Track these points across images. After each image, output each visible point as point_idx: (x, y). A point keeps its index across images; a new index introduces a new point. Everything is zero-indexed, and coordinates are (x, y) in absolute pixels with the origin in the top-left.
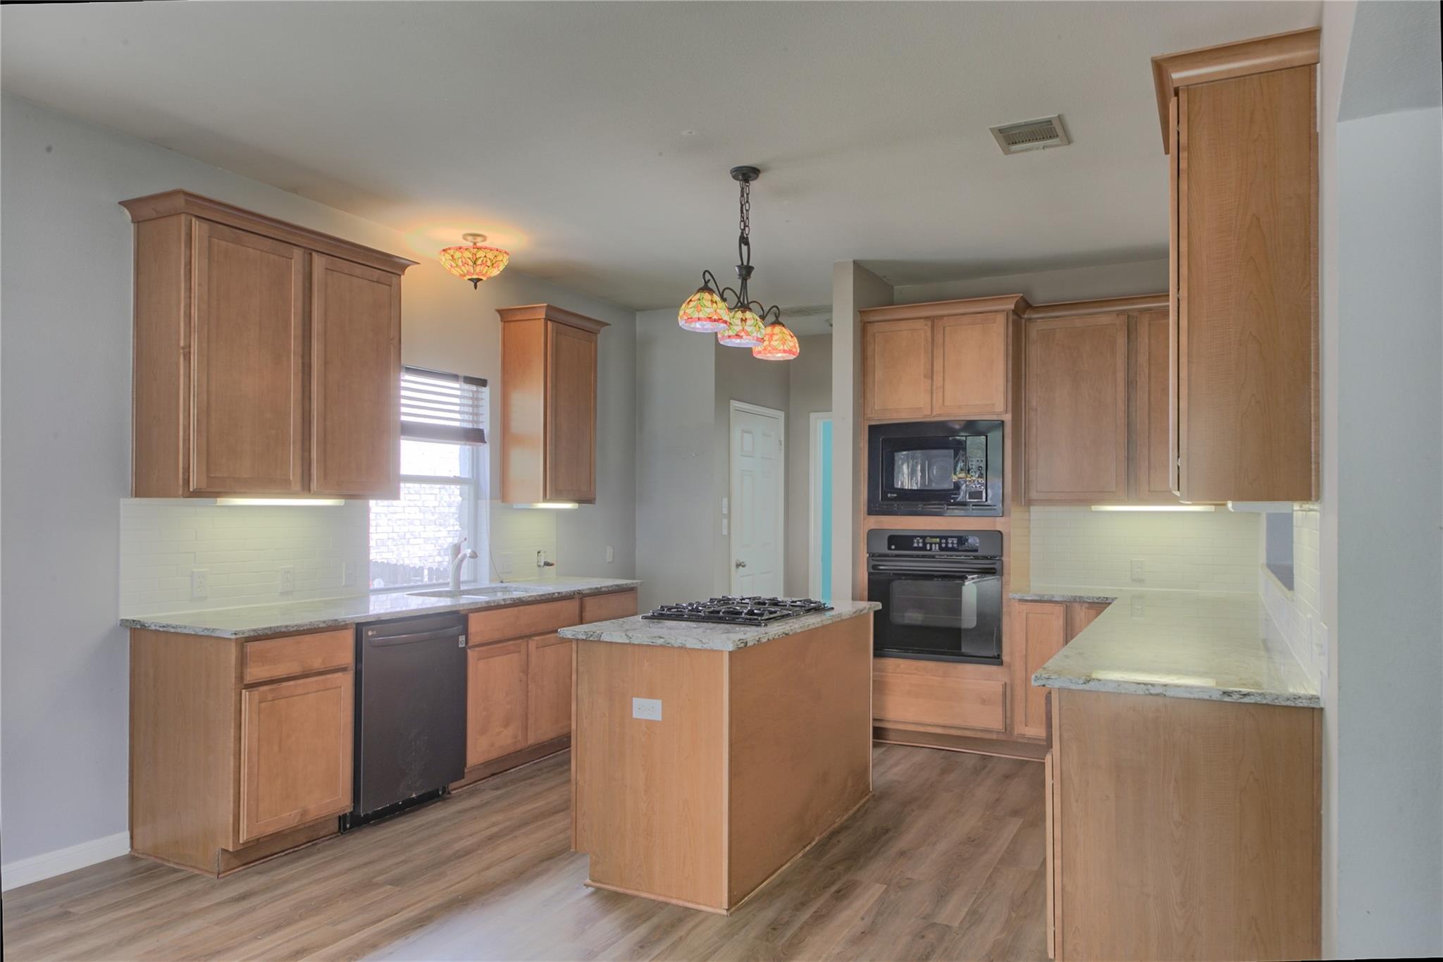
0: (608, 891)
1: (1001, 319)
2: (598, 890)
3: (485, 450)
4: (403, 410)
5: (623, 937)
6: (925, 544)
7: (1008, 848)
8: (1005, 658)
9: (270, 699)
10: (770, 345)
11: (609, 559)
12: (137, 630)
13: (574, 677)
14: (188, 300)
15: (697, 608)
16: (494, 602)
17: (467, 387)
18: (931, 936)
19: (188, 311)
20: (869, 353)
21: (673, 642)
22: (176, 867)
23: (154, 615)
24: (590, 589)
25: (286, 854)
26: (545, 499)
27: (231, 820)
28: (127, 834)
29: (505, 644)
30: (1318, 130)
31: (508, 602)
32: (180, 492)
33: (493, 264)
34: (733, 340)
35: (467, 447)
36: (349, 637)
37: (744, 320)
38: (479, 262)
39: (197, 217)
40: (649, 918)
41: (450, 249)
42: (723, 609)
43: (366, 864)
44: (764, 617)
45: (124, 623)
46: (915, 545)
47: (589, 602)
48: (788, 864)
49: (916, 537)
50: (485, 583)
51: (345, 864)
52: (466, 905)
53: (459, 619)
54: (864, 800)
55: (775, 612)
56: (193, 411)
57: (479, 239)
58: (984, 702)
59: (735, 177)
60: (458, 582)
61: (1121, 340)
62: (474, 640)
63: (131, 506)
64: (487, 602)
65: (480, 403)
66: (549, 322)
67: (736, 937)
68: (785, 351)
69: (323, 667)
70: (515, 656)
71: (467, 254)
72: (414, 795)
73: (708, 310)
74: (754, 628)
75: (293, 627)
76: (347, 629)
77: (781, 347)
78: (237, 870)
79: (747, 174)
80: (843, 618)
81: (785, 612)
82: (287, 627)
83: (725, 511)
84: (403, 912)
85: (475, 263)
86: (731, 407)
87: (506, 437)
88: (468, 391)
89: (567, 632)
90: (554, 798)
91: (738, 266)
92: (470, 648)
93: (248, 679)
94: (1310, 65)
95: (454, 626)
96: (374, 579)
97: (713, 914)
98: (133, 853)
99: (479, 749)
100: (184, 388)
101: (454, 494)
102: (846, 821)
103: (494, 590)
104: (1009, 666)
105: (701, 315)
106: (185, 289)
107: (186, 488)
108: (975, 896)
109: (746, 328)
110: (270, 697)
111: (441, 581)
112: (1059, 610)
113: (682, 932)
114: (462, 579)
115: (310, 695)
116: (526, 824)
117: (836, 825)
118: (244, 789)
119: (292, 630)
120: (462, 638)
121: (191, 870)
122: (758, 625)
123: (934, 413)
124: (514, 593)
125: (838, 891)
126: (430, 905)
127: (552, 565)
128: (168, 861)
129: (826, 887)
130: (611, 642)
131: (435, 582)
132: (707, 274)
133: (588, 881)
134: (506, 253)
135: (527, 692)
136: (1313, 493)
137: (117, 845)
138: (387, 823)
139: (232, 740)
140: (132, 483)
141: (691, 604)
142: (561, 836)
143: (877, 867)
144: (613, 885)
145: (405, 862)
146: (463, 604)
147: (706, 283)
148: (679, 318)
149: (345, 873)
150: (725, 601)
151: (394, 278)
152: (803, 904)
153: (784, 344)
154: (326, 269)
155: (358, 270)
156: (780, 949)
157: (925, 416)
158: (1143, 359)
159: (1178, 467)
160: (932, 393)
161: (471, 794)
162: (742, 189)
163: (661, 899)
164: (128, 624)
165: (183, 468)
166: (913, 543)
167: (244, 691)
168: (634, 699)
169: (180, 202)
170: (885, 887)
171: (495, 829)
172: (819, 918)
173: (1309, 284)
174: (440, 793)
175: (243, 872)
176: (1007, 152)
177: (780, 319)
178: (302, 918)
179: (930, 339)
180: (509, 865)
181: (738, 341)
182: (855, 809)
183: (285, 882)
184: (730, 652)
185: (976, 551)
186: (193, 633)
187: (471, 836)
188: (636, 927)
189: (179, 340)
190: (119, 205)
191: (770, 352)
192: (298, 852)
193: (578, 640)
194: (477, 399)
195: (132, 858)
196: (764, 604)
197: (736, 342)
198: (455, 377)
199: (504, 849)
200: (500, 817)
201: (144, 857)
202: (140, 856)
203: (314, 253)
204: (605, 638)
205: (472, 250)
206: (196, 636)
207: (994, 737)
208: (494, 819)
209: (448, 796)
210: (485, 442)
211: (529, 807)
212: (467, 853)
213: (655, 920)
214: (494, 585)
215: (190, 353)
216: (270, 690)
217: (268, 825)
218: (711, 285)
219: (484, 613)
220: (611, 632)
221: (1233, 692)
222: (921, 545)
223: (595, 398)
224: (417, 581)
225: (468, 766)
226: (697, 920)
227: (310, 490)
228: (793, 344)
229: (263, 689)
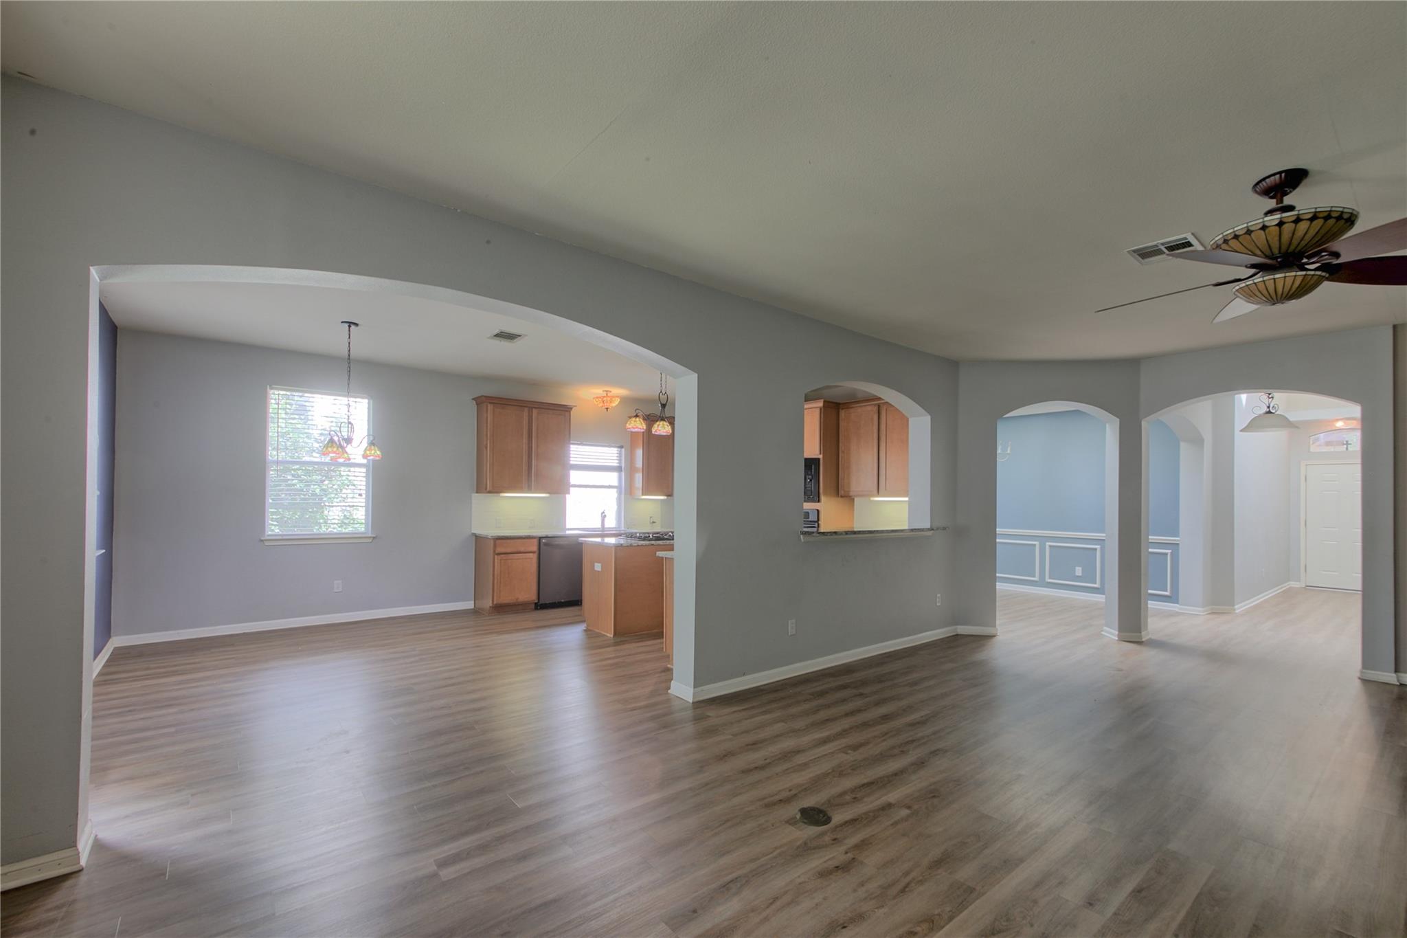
1: (818, 411)
3: (622, 475)
4: (573, 459)
12: (477, 537)
14: (486, 430)
19: (486, 433)
26: (643, 494)
27: (492, 599)
28: (473, 602)
33: (613, 402)
35: (614, 473)
36: (536, 542)
39: (490, 403)
41: (594, 397)
45: (473, 534)
50: (623, 528)
56: (488, 465)
57: (608, 392)
60: (603, 527)
61: (876, 418)
63: (477, 498)
65: (621, 455)
69: (527, 550)
71: (603, 399)
72: (563, 601)
76: (534, 539)
87: (631, 470)
88: (616, 450)
93: (497, 552)
96: (568, 525)
98: (475, 608)
101: (614, 493)
106: (485, 426)
107: (486, 491)
110: (505, 558)
114: (606, 526)
115: (520, 559)
118: (496, 587)
121: (484, 613)
127: (656, 522)
128: (481, 611)
137: (470, 605)
140: (476, 488)
151: (567, 413)
154: (538, 413)
155: (552, 412)
158: (884, 427)
167: (495, 555)
169: (491, 398)
203: (533, 408)
205: (606, 397)
210: (623, 471)
215: (487, 447)
216: (505, 556)
217: (504, 600)
227: (531, 491)
229: (502, 556)
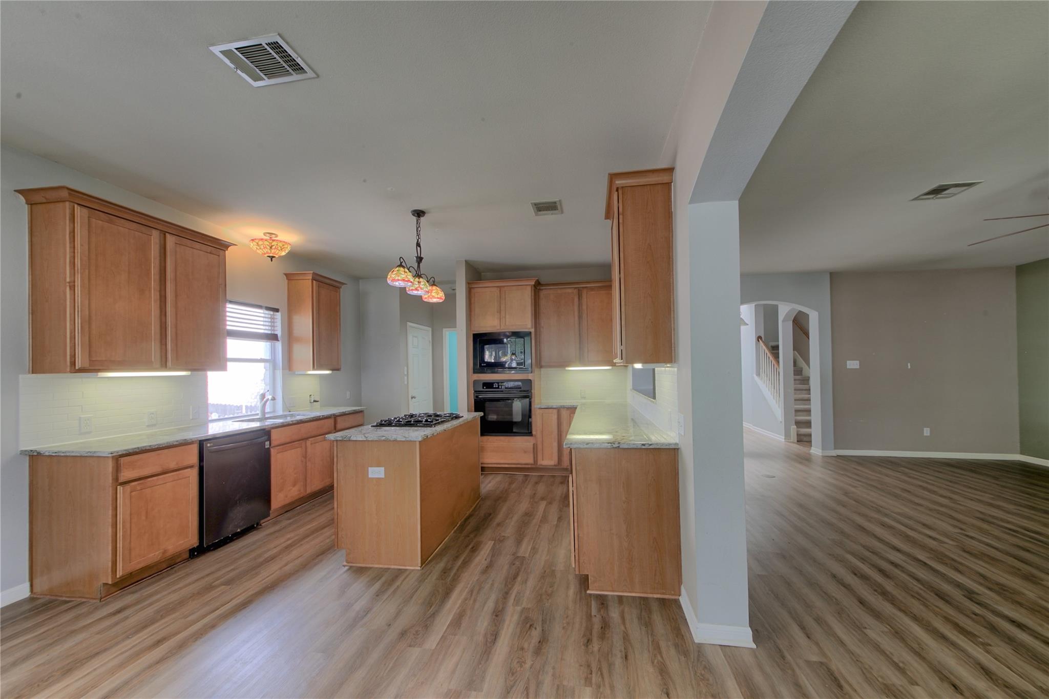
0: (357, 567)
1: (529, 288)
2: (351, 567)
3: (279, 345)
4: (228, 323)
5: (366, 592)
6: (499, 386)
7: (542, 516)
8: (534, 433)
9: (139, 489)
10: (431, 295)
11: (348, 397)
12: (35, 458)
13: (335, 460)
14: (72, 254)
15: (399, 420)
16: (286, 422)
17: (267, 312)
18: (517, 563)
19: (72, 260)
20: (472, 301)
21: (390, 438)
22: (68, 599)
23: (47, 445)
24: (340, 413)
25: (152, 578)
26: (314, 369)
27: (110, 564)
28: (28, 584)
29: (293, 444)
30: (673, 210)
31: (294, 422)
32: (68, 370)
33: (281, 249)
34: (414, 292)
35: (268, 343)
36: (195, 449)
37: (419, 282)
38: (273, 247)
39: (79, 204)
40: (380, 578)
41: (256, 239)
42: (412, 420)
43: (208, 575)
44: (434, 423)
45: (23, 453)
46: (495, 386)
47: (339, 419)
48: (448, 537)
49: (494, 383)
50: (280, 412)
51: (194, 577)
52: (274, 589)
53: (266, 433)
54: (478, 501)
55: (438, 420)
56: (78, 321)
57: (274, 236)
58: (525, 452)
59: (413, 215)
60: (264, 412)
61: (576, 299)
62: (274, 443)
63: (27, 380)
64: (282, 423)
65: (275, 321)
66: (314, 281)
67: (426, 581)
68: (438, 298)
69: (177, 466)
70: (299, 450)
71: (266, 243)
72: (239, 530)
73: (403, 276)
74: (429, 428)
75: (155, 446)
76: (193, 444)
77: (437, 296)
78: (117, 593)
79: (419, 214)
80: (468, 420)
81: (443, 420)
82: (150, 446)
83: (406, 373)
84: (233, 601)
85: (271, 248)
86: (408, 326)
87: (290, 338)
88: (269, 314)
89: (331, 437)
90: (323, 520)
91: (416, 257)
92: (272, 447)
93: (122, 479)
94: (669, 183)
95: (262, 437)
96: (211, 413)
97: (413, 570)
98: (32, 596)
99: (278, 499)
100: (70, 307)
101: (261, 368)
102: (472, 512)
103: (285, 416)
104: (535, 436)
105: (399, 278)
106: (70, 247)
107: (73, 367)
108: (533, 540)
109: (421, 286)
110: (139, 488)
111: (253, 413)
112: (555, 411)
113: (398, 583)
114: (266, 411)
115: (168, 484)
116: (308, 536)
117: (467, 515)
118: (120, 545)
119: (154, 447)
120: (267, 443)
121: (79, 600)
122: (431, 426)
123: (502, 328)
124: (298, 417)
125: (472, 548)
126: (250, 593)
127: (318, 401)
128: (61, 596)
129: (467, 546)
130: (356, 441)
131: (249, 413)
132: (401, 259)
133: (345, 563)
134: (289, 244)
135: (306, 466)
136: (673, 360)
137: (22, 591)
138: (222, 548)
139: (110, 516)
140: (29, 365)
141: (395, 418)
142: (328, 541)
143: (489, 533)
144: (359, 563)
145: (233, 570)
146: (268, 425)
147: (401, 263)
148: (388, 280)
149: (194, 583)
150: (412, 416)
151: (221, 252)
152: (457, 557)
153: (438, 295)
154: (176, 243)
155: (198, 246)
156: (448, 583)
157: (498, 329)
158: (584, 307)
159: (622, 350)
160: (500, 319)
161: (275, 524)
162: (417, 220)
163: (386, 566)
164: (27, 453)
165: (71, 355)
166: (493, 385)
167: (118, 487)
168: (369, 468)
169: (65, 194)
170: (493, 542)
171: (289, 542)
172: (466, 564)
173: (670, 274)
174: (255, 526)
175: (120, 594)
176: (536, 215)
177: (435, 284)
178: (162, 617)
179: (499, 296)
180: (298, 562)
181: (416, 292)
182: (474, 506)
183: (151, 595)
184: (420, 442)
185: (520, 388)
186: (79, 455)
187: (275, 548)
188: (374, 585)
189: (65, 278)
190: (14, 192)
191: (431, 298)
192: (161, 575)
193: (337, 441)
194: (273, 318)
195: (31, 599)
196: (431, 416)
197: (415, 293)
198: (260, 307)
199: (295, 553)
200: (292, 535)
201: (42, 597)
202: (38, 596)
203: (167, 234)
204: (353, 438)
205: (269, 241)
206: (81, 456)
207: (530, 466)
208: (288, 536)
209: (260, 527)
210: (279, 341)
211: (309, 527)
212: (272, 558)
213: (383, 579)
214: (286, 413)
215: (74, 286)
216: (138, 484)
217: (137, 563)
218: (403, 264)
219: (280, 429)
220: (355, 435)
221: (645, 444)
222: (497, 386)
223: (340, 319)
224: (239, 412)
225: (272, 509)
226: (405, 575)
227: (166, 367)
228: (442, 295)
229: (133, 484)
